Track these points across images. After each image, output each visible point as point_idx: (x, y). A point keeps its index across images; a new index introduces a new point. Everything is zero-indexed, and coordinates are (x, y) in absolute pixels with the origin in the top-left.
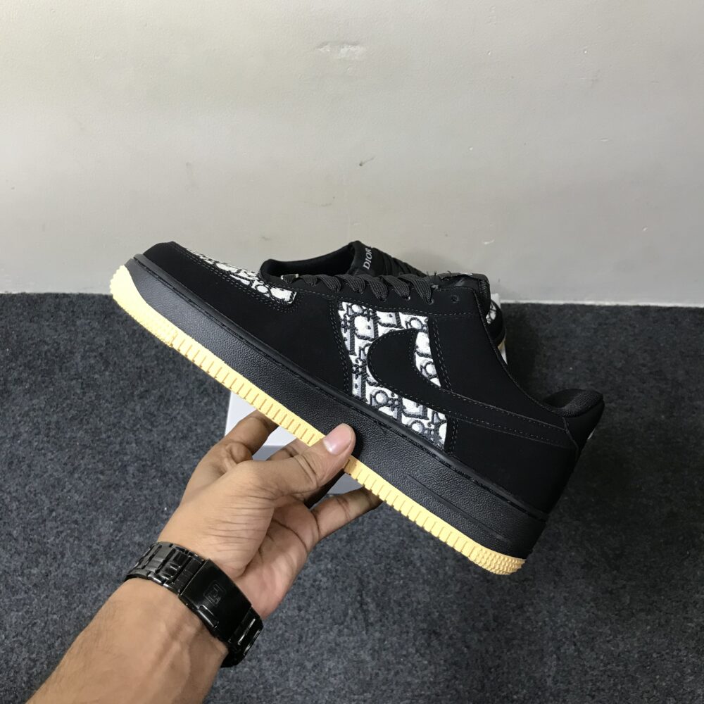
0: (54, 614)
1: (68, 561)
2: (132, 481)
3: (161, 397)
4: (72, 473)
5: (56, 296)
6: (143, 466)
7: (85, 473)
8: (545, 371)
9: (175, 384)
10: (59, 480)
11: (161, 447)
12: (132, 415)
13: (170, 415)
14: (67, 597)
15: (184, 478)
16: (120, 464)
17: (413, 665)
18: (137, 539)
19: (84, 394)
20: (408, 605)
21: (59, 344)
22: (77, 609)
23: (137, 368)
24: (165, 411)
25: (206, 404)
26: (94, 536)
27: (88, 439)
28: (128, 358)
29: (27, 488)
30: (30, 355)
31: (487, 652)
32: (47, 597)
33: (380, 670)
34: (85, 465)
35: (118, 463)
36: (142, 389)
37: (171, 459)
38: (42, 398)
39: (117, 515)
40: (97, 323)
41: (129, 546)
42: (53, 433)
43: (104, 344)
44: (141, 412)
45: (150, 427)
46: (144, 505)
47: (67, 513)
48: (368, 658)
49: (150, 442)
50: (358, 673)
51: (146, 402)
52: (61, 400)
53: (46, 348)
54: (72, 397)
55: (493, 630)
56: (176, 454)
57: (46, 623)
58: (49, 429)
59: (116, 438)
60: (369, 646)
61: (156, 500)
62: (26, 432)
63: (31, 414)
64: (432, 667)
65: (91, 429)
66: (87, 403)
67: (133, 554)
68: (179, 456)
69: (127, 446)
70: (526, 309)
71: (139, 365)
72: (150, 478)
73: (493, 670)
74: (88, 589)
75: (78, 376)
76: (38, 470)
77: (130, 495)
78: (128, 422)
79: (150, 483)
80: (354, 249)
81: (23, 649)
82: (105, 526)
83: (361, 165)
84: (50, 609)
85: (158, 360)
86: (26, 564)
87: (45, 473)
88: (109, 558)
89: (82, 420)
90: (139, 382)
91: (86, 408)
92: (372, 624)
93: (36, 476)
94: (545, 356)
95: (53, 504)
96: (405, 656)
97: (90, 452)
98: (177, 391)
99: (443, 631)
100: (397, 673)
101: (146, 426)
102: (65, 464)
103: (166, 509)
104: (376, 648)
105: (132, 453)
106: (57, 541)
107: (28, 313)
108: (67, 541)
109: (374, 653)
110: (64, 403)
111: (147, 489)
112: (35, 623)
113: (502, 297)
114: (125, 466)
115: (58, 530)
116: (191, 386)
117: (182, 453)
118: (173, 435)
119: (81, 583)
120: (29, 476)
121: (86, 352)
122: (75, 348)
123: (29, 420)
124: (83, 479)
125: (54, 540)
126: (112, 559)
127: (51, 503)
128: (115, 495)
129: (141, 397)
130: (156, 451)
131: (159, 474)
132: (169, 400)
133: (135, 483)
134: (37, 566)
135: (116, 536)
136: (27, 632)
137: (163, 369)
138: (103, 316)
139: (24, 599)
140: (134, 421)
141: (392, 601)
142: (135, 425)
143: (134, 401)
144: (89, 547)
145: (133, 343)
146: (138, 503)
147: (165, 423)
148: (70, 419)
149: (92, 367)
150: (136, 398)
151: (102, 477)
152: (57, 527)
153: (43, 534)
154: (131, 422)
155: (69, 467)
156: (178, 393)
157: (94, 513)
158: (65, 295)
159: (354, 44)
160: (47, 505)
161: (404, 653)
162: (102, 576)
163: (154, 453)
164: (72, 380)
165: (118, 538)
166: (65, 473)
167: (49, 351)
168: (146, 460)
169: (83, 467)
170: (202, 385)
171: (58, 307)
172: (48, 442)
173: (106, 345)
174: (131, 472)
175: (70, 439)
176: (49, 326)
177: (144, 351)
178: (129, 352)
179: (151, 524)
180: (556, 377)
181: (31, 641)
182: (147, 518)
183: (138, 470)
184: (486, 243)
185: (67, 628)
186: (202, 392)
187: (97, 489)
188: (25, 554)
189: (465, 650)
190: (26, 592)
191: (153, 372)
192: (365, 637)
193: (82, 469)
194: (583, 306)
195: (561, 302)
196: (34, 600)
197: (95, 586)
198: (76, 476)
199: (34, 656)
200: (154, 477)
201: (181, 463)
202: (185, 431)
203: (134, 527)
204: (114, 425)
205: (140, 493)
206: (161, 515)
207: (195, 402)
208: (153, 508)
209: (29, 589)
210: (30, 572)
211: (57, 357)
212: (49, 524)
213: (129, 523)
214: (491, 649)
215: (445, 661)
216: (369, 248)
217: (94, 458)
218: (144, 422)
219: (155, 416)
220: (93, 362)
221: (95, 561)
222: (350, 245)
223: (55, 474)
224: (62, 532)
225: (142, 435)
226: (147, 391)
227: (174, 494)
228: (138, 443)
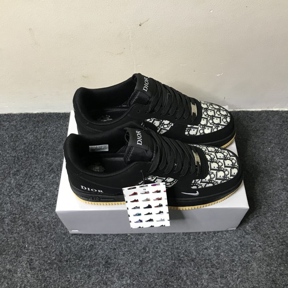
2: (6, 228)
3: (26, 174)
6: (14, 218)
8: (254, 151)
9: (35, 166)
11: (25, 206)
12: (9, 186)
13: (31, 186)
15: (38, 225)
18: (8, 267)
23: (13, 157)
24: (28, 183)
25: (53, 178)
28: (8, 151)
36: (15, 170)
37: (31, 213)
44: (14, 184)
45: (19, 193)
46: (13, 243)
49: (19, 202)
51: (17, 178)
56: (34, 210)
61: (21, 240)
67: (5, 277)
68: (36, 211)
69: (5, 206)
70: (240, 114)
71: (14, 155)
72: (18, 226)
77: (5, 237)
78: (6, 190)
79: (18, 229)
80: (136, 78)
83: (140, 25)
85: (25, 152)
90: (14, 165)
94: (253, 142)
98: (36, 170)
101: (16, 193)
103: (27, 246)
105: (7, 210)
111: (16, 233)
114: (3, 218)
116: (44, 167)
117: (37, 209)
118: (32, 198)
129: (14, 175)
130: (22, 208)
131: (24, 223)
132: (31, 176)
133: (8, 229)
137: (28, 157)
140: (9, 189)
142: (10, 192)
143: (11, 177)
145: (11, 142)
146: (10, 243)
147: (28, 190)
150: (11, 175)
154: (8, 190)
156: (36, 172)
163: (21, 210)
168: (16, 214)
170: (50, 166)
174: (7, 222)
177: (17, 147)
178: (8, 148)
179: (17, 256)
180: (261, 154)
182: (15, 252)
183: (11, 221)
184: (218, 75)
186: (50, 171)
191: (22, 159)
194: (273, 111)
195: (260, 110)
200: (21, 225)
201: (37, 215)
202: (40, 195)
203: (7, 259)
205: (11, 236)
206: (24, 250)
207: (46, 177)
208: (19, 246)
213: (3, 256)
216: (147, 78)
218: (15, 190)
219: (22, 186)
222: (134, 76)
225: (14, 198)
226: (18, 171)
227: (32, 236)
228: (12, 203)
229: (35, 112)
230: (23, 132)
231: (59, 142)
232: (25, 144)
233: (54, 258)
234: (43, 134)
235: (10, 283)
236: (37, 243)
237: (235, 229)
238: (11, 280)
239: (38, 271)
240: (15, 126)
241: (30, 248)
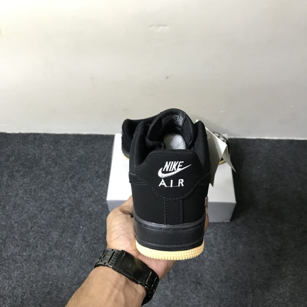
0: (33, 272)
1: (39, 249)
2: (67, 215)
3: (79, 178)
4: (41, 211)
5: (34, 134)
6: (72, 208)
7: (47, 211)
8: (247, 168)
9: (86, 173)
10: (35, 214)
11: (79, 200)
12: (67, 186)
13: (83, 186)
14: (38, 265)
15: (89, 214)
16: (62, 207)
17: (189, 297)
18: (69, 240)
19: (46, 177)
20: (187, 271)
21: (35, 155)
22: (43, 271)
23: (69, 166)
24: (81, 184)
25: (99, 182)
26: (50, 239)
27: (48, 196)
28: (65, 161)
29: (22, 217)
30: (23, 160)
31: (222, 292)
32: (30, 265)
33: (175, 299)
34: (47, 208)
35: (60, 207)
36: (71, 175)
37: (84, 205)
38: (28, 178)
39: (60, 230)
40: (52, 146)
41: (65, 243)
42: (33, 194)
43: (55, 155)
44: (71, 185)
45: (75, 191)
46: (72, 225)
47: (39, 229)
48: (169, 294)
49: (75, 198)
50: (165, 300)
51: (73, 180)
52: (36, 179)
53: (30, 157)
54: (41, 178)
55: (224, 282)
56: (86, 203)
57: (29, 276)
58: (31, 192)
59: (60, 196)
60: (170, 289)
61: (77, 223)
62: (21, 193)
63: (23, 185)
64: (197, 298)
65: (49, 192)
66: (47, 181)
67: (67, 247)
69: (65, 200)
70: (239, 141)
71: (70, 164)
72: (75, 214)
73: (224, 300)
74: (48, 262)
75: (44, 169)
76: (26, 210)
77: (66, 221)
78: (65, 189)
79: (75, 216)
81: (20, 288)
82: (55, 235)
83: (167, 78)
84: (31, 271)
85: (78, 162)
86: (21, 251)
87: (29, 211)
88: (57, 249)
89: (45, 188)
90: (70, 171)
91: (47, 183)
92: (171, 279)
93: (25, 212)
94: (247, 161)
95: (33, 224)
96: (185, 293)
97: (49, 202)
98: (87, 175)
99: (202, 282)
100: (182, 301)
101: (73, 191)
102: (38, 207)
103: (81, 227)
104: (173, 289)
105: (67, 203)
106: (34, 241)
107: (22, 141)
108: (39, 241)
109: (172, 291)
110: (38, 180)
111: (73, 218)
112: (25, 276)
113: (228, 135)
114: (64, 208)
115: (35, 236)
116: (92, 174)
117: (88, 203)
118: (84, 195)
119: (44, 259)
120: (22, 212)
121: (47, 158)
122: (42, 157)
123: (22, 188)
124: (46, 213)
125: (33, 240)
126: (58, 249)
127: (32, 224)
128: (60, 221)
129: (71, 178)
130: (77, 202)
131: (79, 212)
132: (83, 180)
133: (68, 216)
134: (26, 251)
135: (60, 239)
136: (21, 281)
137: (81, 166)
138: (55, 143)
139: (20, 266)
140: (68, 188)
141: (180, 269)
142: (68, 190)
144: (48, 244)
145: (68, 154)
146: (69, 225)
147: (81, 189)
148: (41, 188)
149: (50, 165)
150: (69, 179)
151: (53, 213)
152: (35, 235)
153: (28, 238)
155: (40, 209)
156: (87, 177)
157: (50, 229)
158: (38, 134)
159: (165, 26)
160: (30, 225)
161: (185, 292)
162: (54, 256)
163: (76, 203)
164: (41, 170)
165: (61, 240)
166: (38, 211)
167: (31, 158)
168: (73, 206)
169: (46, 208)
170: (97, 173)
171: (35, 139)
172: (31, 198)
173: (56, 155)
174: (67, 211)
175: (40, 196)
176: (31, 147)
177: (72, 158)
178: (66, 159)
179: (75, 234)
180: (253, 171)
181: (23, 284)
182: (73, 231)
183: (70, 210)
184: (222, 112)
185: (38, 279)
186: (97, 176)
187: (52, 218)
188: (21, 246)
189: (212, 291)
190: (21, 263)
191: (76, 167)
192: (168, 284)
193: (45, 210)
194: (264, 139)
196: (24, 266)
197: (51, 260)
198: (43, 212)
199: (24, 291)
200: (77, 213)
201: (88, 207)
202: (90, 193)
203: (68, 235)
204: (59, 190)
205: (70, 220)
206: (79, 230)
207: (94, 181)
208: (76, 227)
209: (22, 262)
210: (23, 254)
211: (34, 161)
212: (31, 233)
213: (65, 233)
214: (223, 290)
215: (203, 296)
217: (50, 205)
218: (72, 189)
219: (77, 186)
220: (50, 163)
221: (50, 249)
223: (34, 211)
224: (36, 237)
225: (72, 195)
226: (73, 176)
227: (85, 221)
228: (69, 198)
229: (85, 133)
230: (76, 148)
231: (104, 156)
232: (78, 156)
233: (100, 236)
234: (91, 150)
235: (70, 250)
236: (88, 226)
237: (229, 221)
238: (71, 248)
239: (90, 244)
240: (70, 143)
241: (84, 229)
